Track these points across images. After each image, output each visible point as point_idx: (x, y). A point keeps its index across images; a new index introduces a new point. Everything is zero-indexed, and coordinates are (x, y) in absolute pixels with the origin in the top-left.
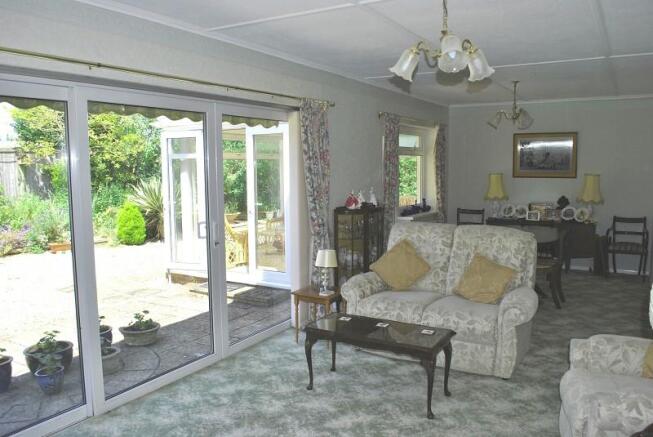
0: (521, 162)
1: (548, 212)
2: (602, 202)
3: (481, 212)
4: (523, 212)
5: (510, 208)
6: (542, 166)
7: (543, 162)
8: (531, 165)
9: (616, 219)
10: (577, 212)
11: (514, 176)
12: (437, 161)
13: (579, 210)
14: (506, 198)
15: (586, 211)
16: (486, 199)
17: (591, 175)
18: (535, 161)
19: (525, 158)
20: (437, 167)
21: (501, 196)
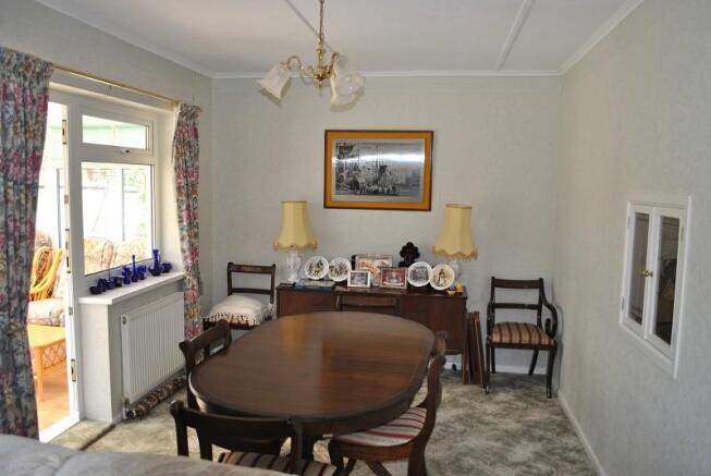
0: (339, 180)
1: (385, 271)
2: (474, 255)
3: (269, 270)
4: (341, 270)
5: (320, 265)
6: (375, 188)
7: (376, 182)
8: (355, 187)
9: (497, 283)
10: (432, 273)
11: (325, 207)
12: (178, 177)
13: (438, 269)
14: (311, 248)
15: (449, 270)
16: (277, 247)
17: (456, 206)
18: (361, 180)
19: (344, 174)
20: (179, 188)
21: (303, 243)
